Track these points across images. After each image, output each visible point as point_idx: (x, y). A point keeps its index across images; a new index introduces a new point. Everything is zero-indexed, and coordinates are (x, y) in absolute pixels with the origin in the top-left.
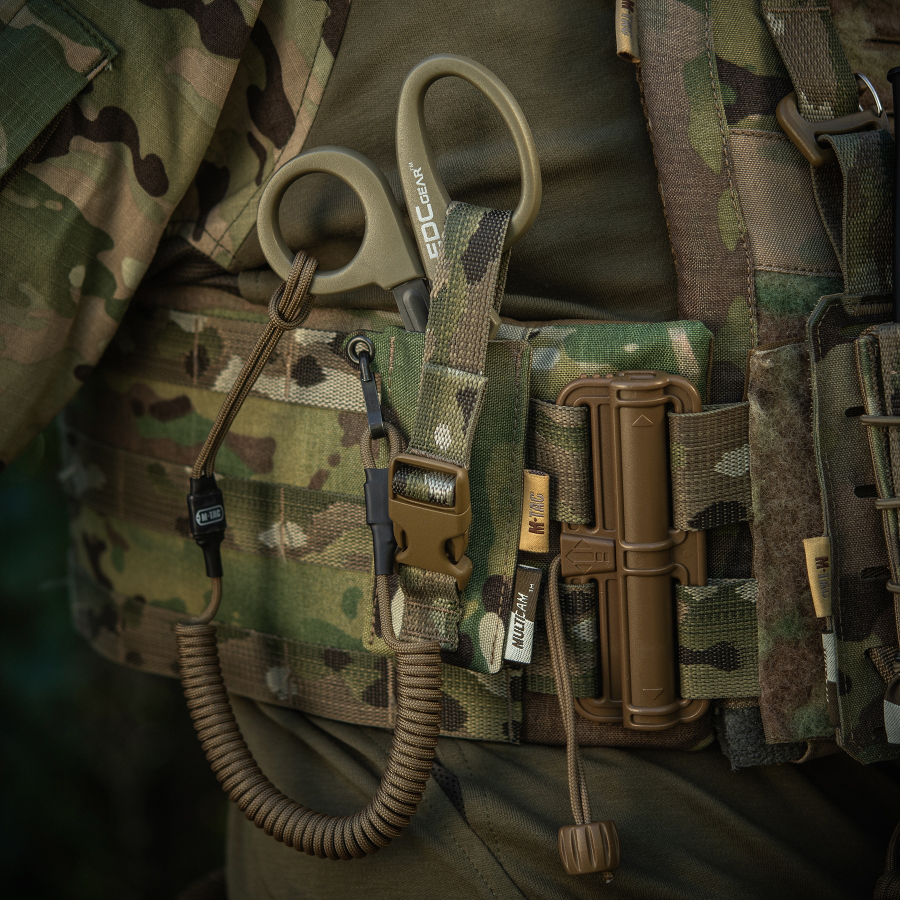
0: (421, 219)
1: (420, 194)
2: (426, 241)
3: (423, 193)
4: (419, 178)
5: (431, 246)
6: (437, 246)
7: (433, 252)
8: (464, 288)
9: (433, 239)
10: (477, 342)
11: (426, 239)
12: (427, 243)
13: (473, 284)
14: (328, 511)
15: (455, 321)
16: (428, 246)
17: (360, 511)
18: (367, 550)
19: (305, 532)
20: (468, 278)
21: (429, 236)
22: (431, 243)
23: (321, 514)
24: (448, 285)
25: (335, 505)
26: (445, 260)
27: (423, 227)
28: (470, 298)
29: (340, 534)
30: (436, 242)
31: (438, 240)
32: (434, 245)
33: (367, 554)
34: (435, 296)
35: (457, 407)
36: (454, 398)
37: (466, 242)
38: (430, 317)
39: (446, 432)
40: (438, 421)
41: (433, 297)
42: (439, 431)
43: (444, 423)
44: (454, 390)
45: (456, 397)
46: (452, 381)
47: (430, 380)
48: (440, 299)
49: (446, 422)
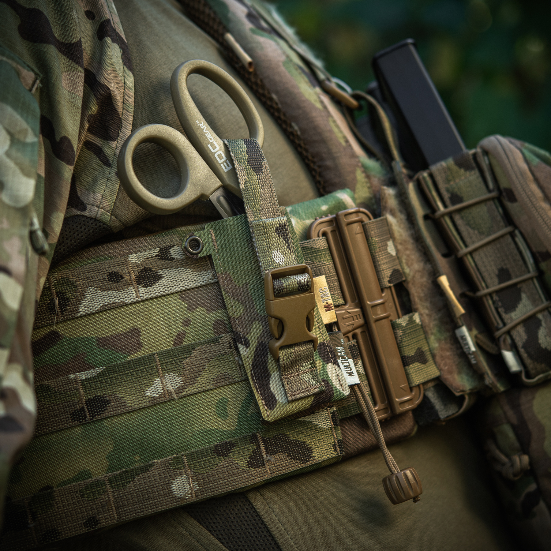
0: (213, 151)
1: (208, 137)
2: (220, 163)
3: (209, 136)
4: (204, 128)
5: (224, 165)
6: (227, 163)
7: (226, 168)
8: (256, 178)
9: (223, 160)
10: (274, 206)
11: (220, 162)
12: (221, 164)
13: (259, 175)
14: (192, 355)
15: (259, 198)
16: (222, 165)
17: (213, 347)
18: (224, 370)
19: (180, 375)
20: (256, 173)
21: (221, 159)
22: (223, 163)
23: (188, 359)
24: (248, 179)
25: (196, 349)
26: (240, 166)
27: (216, 155)
28: (262, 183)
29: (204, 367)
30: (225, 161)
31: (226, 160)
32: (225, 163)
33: (225, 372)
34: (243, 187)
35: (279, 238)
36: (275, 233)
37: (245, 154)
38: (244, 200)
39: (279, 254)
40: (272, 250)
41: (242, 188)
42: (275, 255)
43: (275, 250)
44: (273, 228)
45: (276, 232)
46: (270, 224)
47: (258, 229)
48: (246, 188)
49: (276, 249)
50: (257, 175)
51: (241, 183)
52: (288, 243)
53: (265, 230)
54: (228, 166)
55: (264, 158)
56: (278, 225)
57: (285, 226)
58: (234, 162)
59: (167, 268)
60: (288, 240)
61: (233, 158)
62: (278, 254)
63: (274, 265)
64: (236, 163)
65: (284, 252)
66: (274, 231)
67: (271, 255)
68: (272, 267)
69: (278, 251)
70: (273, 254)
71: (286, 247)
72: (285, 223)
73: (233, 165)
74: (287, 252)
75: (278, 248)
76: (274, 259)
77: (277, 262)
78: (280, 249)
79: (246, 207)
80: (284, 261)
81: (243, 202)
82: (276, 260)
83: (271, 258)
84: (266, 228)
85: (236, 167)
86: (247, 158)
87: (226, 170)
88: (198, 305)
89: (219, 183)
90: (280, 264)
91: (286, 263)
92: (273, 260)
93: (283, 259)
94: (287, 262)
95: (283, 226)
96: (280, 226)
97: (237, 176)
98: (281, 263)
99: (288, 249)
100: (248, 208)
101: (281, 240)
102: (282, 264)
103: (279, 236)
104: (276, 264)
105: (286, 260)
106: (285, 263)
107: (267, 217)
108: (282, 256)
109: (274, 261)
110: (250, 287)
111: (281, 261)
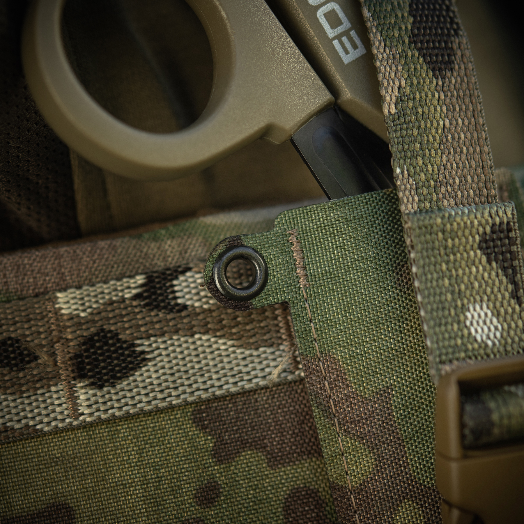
0: (313, 1)
2: (331, 36)
5: (341, 43)
6: (351, 39)
7: (347, 52)
8: (433, 87)
9: (340, 30)
10: (479, 170)
11: (330, 33)
12: (334, 39)
13: (443, 78)
15: (436, 145)
16: (336, 43)
20: (433, 70)
21: (333, 27)
22: (339, 37)
24: (408, 89)
26: (387, 50)
27: (320, 14)
28: (448, 101)
30: (346, 33)
31: (350, 30)
32: (344, 39)
34: (393, 110)
35: (488, 267)
36: (478, 252)
37: (406, 14)
38: (394, 149)
39: (486, 315)
40: (466, 301)
41: (390, 113)
42: (473, 317)
43: (475, 301)
44: (473, 237)
45: (480, 248)
46: (465, 223)
47: (428, 236)
48: (401, 114)
49: (478, 298)
50: (437, 78)
51: (388, 99)
52: (514, 282)
53: (450, 241)
54: (355, 47)
55: (459, 28)
56: (488, 229)
57: (509, 230)
58: (372, 36)
59: (163, 335)
60: (515, 273)
61: (369, 24)
62: (483, 314)
63: (470, 347)
64: (376, 38)
65: (502, 310)
66: (476, 246)
67: (462, 318)
68: (463, 355)
69: (485, 306)
70: (469, 315)
71: (507, 295)
72: (508, 223)
73: (367, 43)
74: (510, 310)
75: (486, 298)
76: (469, 329)
77: (479, 339)
78: (489, 300)
79: (398, 171)
80: (498, 335)
81: (389, 155)
82: (476, 331)
83: (462, 325)
84: (454, 234)
85: (375, 51)
86: (409, 27)
87: (346, 59)
88: (244, 444)
89: (326, 97)
90: (486, 345)
91: (506, 343)
92: (466, 332)
93: (496, 328)
94: (509, 341)
95: (501, 231)
96: (493, 232)
97: (376, 78)
98: (490, 343)
99: (513, 302)
100: (402, 172)
101: (493, 273)
102: (494, 344)
103: (489, 262)
104: (476, 346)
105: (505, 334)
106: (503, 342)
107: (459, 201)
108: (495, 320)
109: (470, 334)
110: (396, 400)
111: (492, 336)
